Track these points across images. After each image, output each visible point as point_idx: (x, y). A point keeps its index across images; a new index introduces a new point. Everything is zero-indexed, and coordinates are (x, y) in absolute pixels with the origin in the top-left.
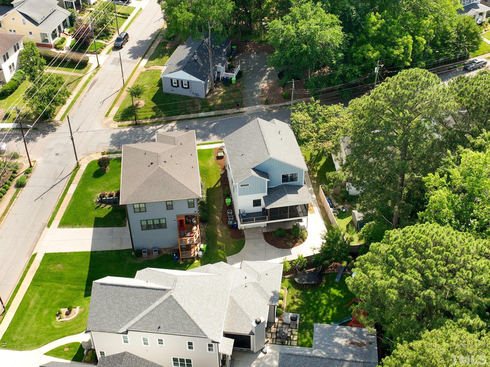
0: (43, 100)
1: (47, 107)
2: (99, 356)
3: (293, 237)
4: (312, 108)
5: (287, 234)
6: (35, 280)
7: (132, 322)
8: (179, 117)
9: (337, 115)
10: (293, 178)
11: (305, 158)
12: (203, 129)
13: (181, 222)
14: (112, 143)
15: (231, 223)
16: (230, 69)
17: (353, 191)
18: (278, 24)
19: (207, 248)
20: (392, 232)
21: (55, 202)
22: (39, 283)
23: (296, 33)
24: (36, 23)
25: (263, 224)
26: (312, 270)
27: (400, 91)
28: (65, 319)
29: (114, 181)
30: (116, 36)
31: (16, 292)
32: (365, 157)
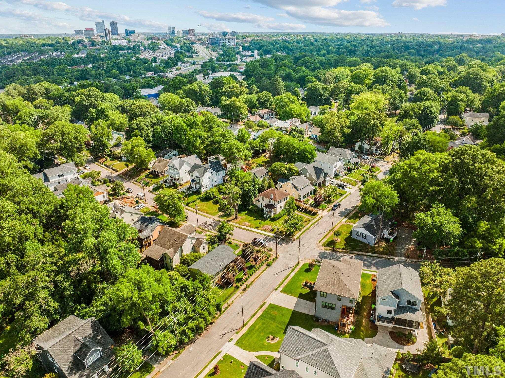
0: (290, 226)
1: (292, 230)
2: (281, 368)
3: (407, 339)
4: (434, 267)
5: (404, 337)
6: (262, 315)
7: (303, 356)
8: (357, 253)
9: (448, 275)
10: (414, 304)
11: (425, 294)
12: (369, 262)
13: (343, 310)
14: (319, 256)
15: (371, 319)
16: (390, 234)
17: (450, 322)
18: (422, 215)
19: (355, 329)
20: (468, 355)
21: (283, 279)
22: (263, 318)
23: (432, 222)
24: (297, 190)
25: (391, 326)
26: (415, 363)
27: (489, 269)
28: (270, 341)
29: (314, 276)
30: (334, 204)
31: (251, 318)
32: (460, 303)
